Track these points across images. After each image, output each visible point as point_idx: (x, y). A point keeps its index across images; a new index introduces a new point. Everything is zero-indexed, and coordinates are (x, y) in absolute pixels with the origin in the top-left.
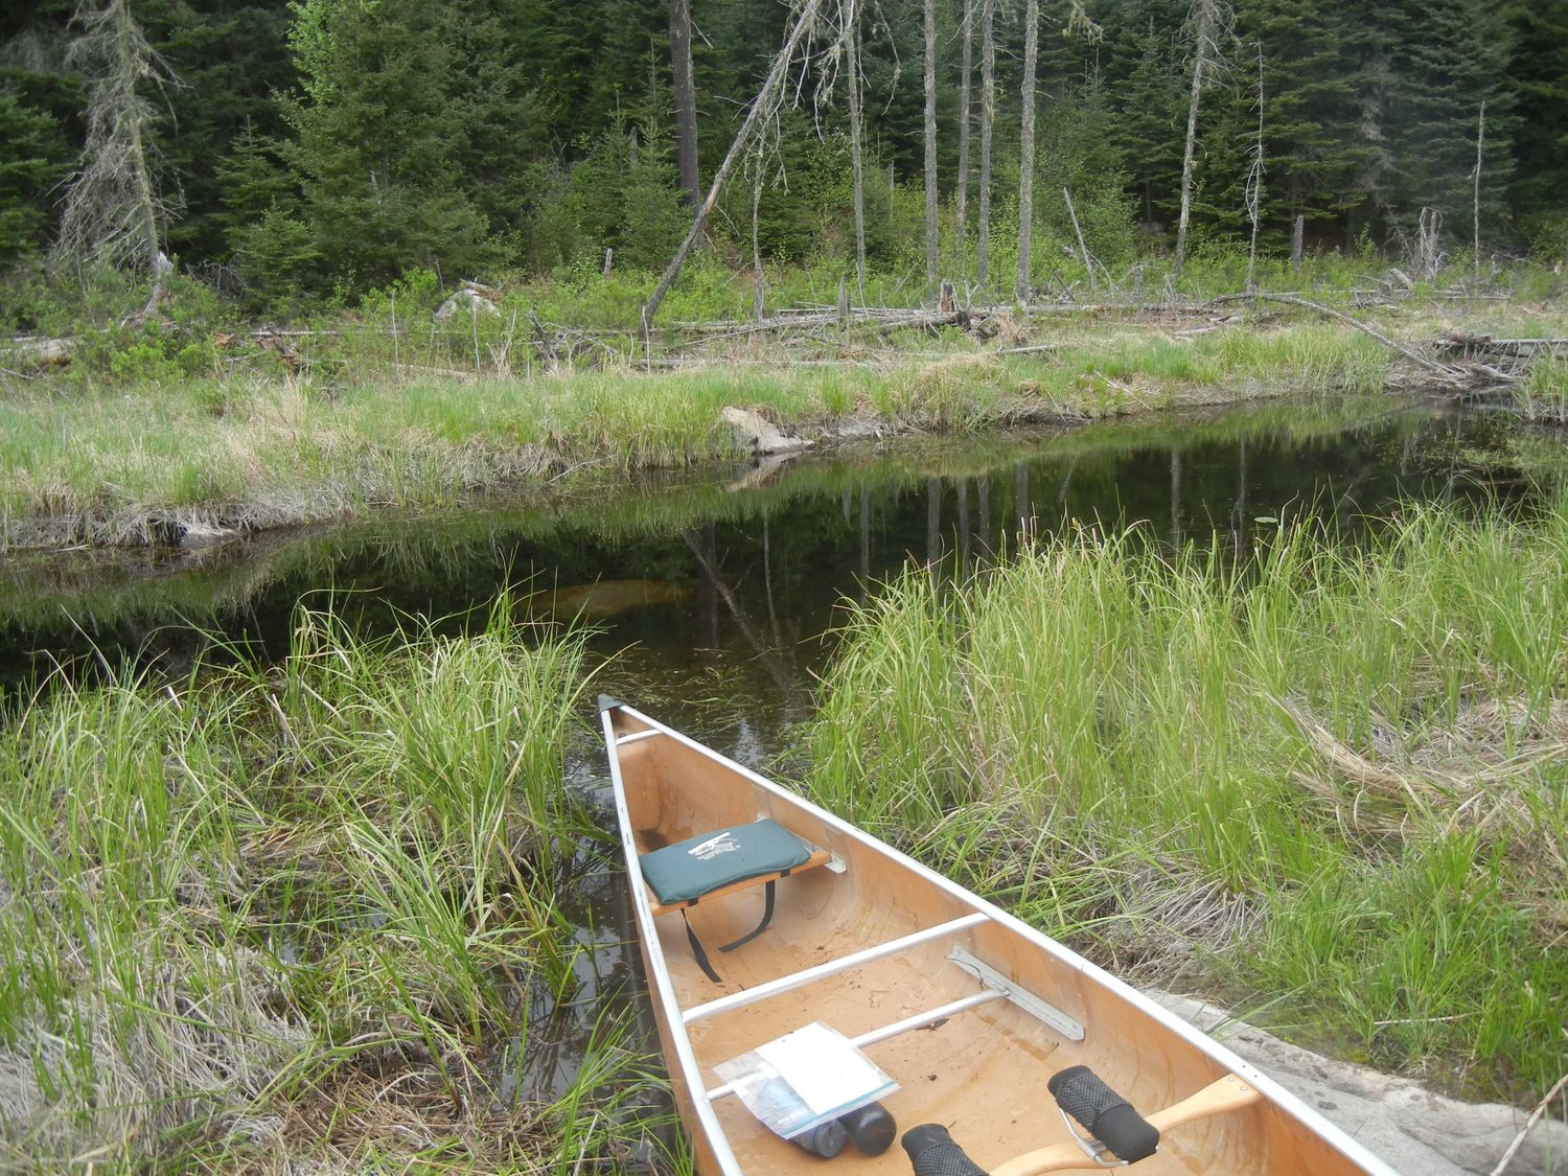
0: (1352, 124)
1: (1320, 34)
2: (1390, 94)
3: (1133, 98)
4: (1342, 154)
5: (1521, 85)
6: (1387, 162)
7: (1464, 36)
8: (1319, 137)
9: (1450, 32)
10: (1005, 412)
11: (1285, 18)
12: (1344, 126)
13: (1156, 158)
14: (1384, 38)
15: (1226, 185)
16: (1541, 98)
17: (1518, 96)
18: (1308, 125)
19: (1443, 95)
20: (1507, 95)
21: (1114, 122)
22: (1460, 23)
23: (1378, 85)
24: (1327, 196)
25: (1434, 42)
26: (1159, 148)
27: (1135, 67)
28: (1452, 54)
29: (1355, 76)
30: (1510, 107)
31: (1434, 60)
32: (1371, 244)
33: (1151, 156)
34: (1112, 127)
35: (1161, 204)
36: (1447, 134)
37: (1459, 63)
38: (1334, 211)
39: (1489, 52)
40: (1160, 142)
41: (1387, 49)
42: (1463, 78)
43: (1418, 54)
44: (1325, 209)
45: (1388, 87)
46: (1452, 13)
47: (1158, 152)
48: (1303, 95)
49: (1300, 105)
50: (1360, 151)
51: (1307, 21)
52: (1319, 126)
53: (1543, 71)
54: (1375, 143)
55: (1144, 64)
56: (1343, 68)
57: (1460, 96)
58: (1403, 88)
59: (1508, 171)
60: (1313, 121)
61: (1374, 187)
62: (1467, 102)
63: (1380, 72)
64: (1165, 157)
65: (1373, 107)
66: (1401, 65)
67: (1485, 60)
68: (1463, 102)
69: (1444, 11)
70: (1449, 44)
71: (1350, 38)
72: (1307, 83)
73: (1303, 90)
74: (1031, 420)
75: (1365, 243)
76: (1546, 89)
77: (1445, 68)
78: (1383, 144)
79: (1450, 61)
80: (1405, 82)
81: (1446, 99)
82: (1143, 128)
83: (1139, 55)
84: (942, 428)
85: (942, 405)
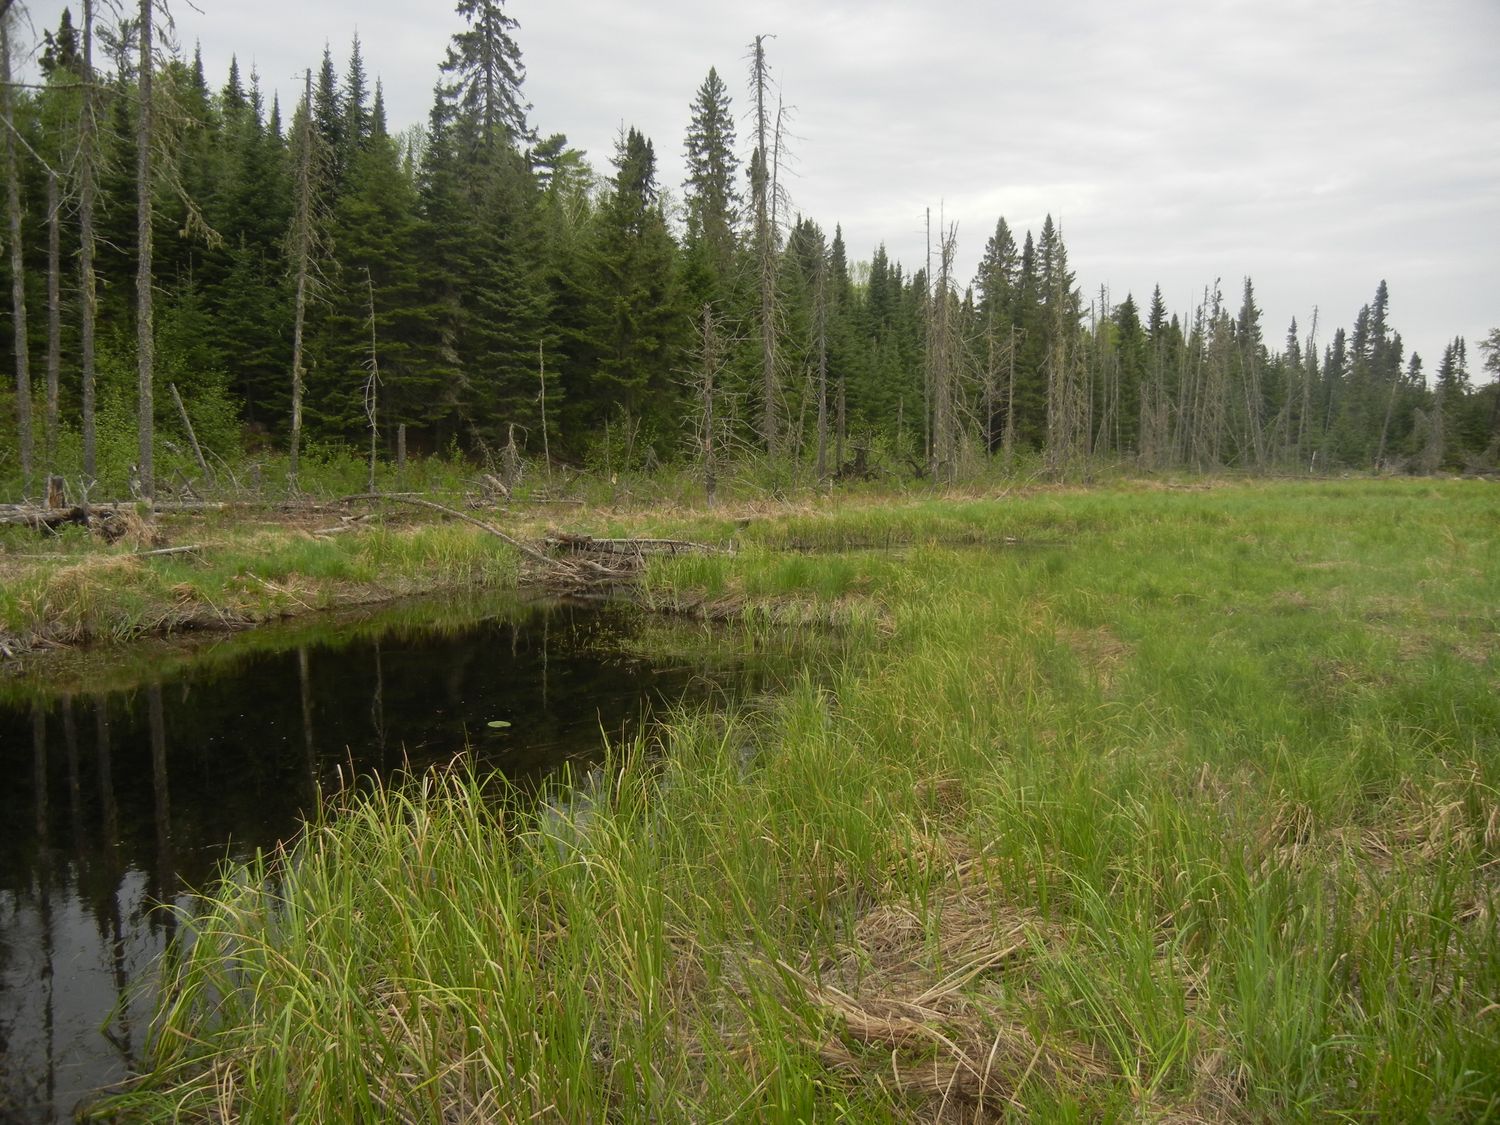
0: (434, 348)
1: (401, 268)
2: (463, 325)
3: (228, 303)
4: (428, 372)
5: (563, 330)
6: (465, 382)
7: (517, 285)
8: (406, 356)
9: (506, 281)
10: (159, 619)
11: (370, 249)
12: (427, 348)
13: (255, 362)
14: (455, 278)
15: (326, 392)
16: (575, 342)
17: (561, 338)
18: (397, 344)
19: (506, 331)
20: (554, 337)
21: (210, 324)
22: (513, 274)
23: (452, 316)
24: (419, 408)
25: (494, 287)
26: (258, 352)
27: (228, 275)
28: (510, 299)
29: (434, 307)
30: (554, 346)
31: (496, 302)
32: (459, 452)
33: (251, 359)
34: (210, 328)
35: (264, 404)
36: (511, 363)
37: (514, 306)
38: (425, 421)
39: (537, 300)
40: (259, 347)
41: (456, 287)
42: (519, 319)
43: (483, 295)
44: (417, 419)
45: (460, 318)
46: (505, 265)
47: (258, 356)
48: (390, 319)
49: (389, 327)
50: (443, 371)
51: (389, 255)
52: (407, 346)
53: (575, 320)
54: (455, 365)
55: (236, 274)
56: (422, 299)
57: (518, 333)
58: (472, 321)
59: (561, 397)
60: (402, 341)
61: (457, 403)
62: (524, 339)
63: (453, 306)
64: (265, 361)
65: (450, 335)
66: (468, 302)
67: (534, 307)
68: (521, 339)
69: (500, 263)
70: (506, 290)
71: (426, 275)
72: (393, 308)
73: (391, 314)
74: (189, 627)
75: (455, 451)
76: (579, 335)
77: (506, 309)
78: (462, 368)
79: (508, 304)
80: (474, 316)
81: (508, 335)
82: (240, 332)
83: (232, 264)
84: (85, 641)
85: (83, 615)
